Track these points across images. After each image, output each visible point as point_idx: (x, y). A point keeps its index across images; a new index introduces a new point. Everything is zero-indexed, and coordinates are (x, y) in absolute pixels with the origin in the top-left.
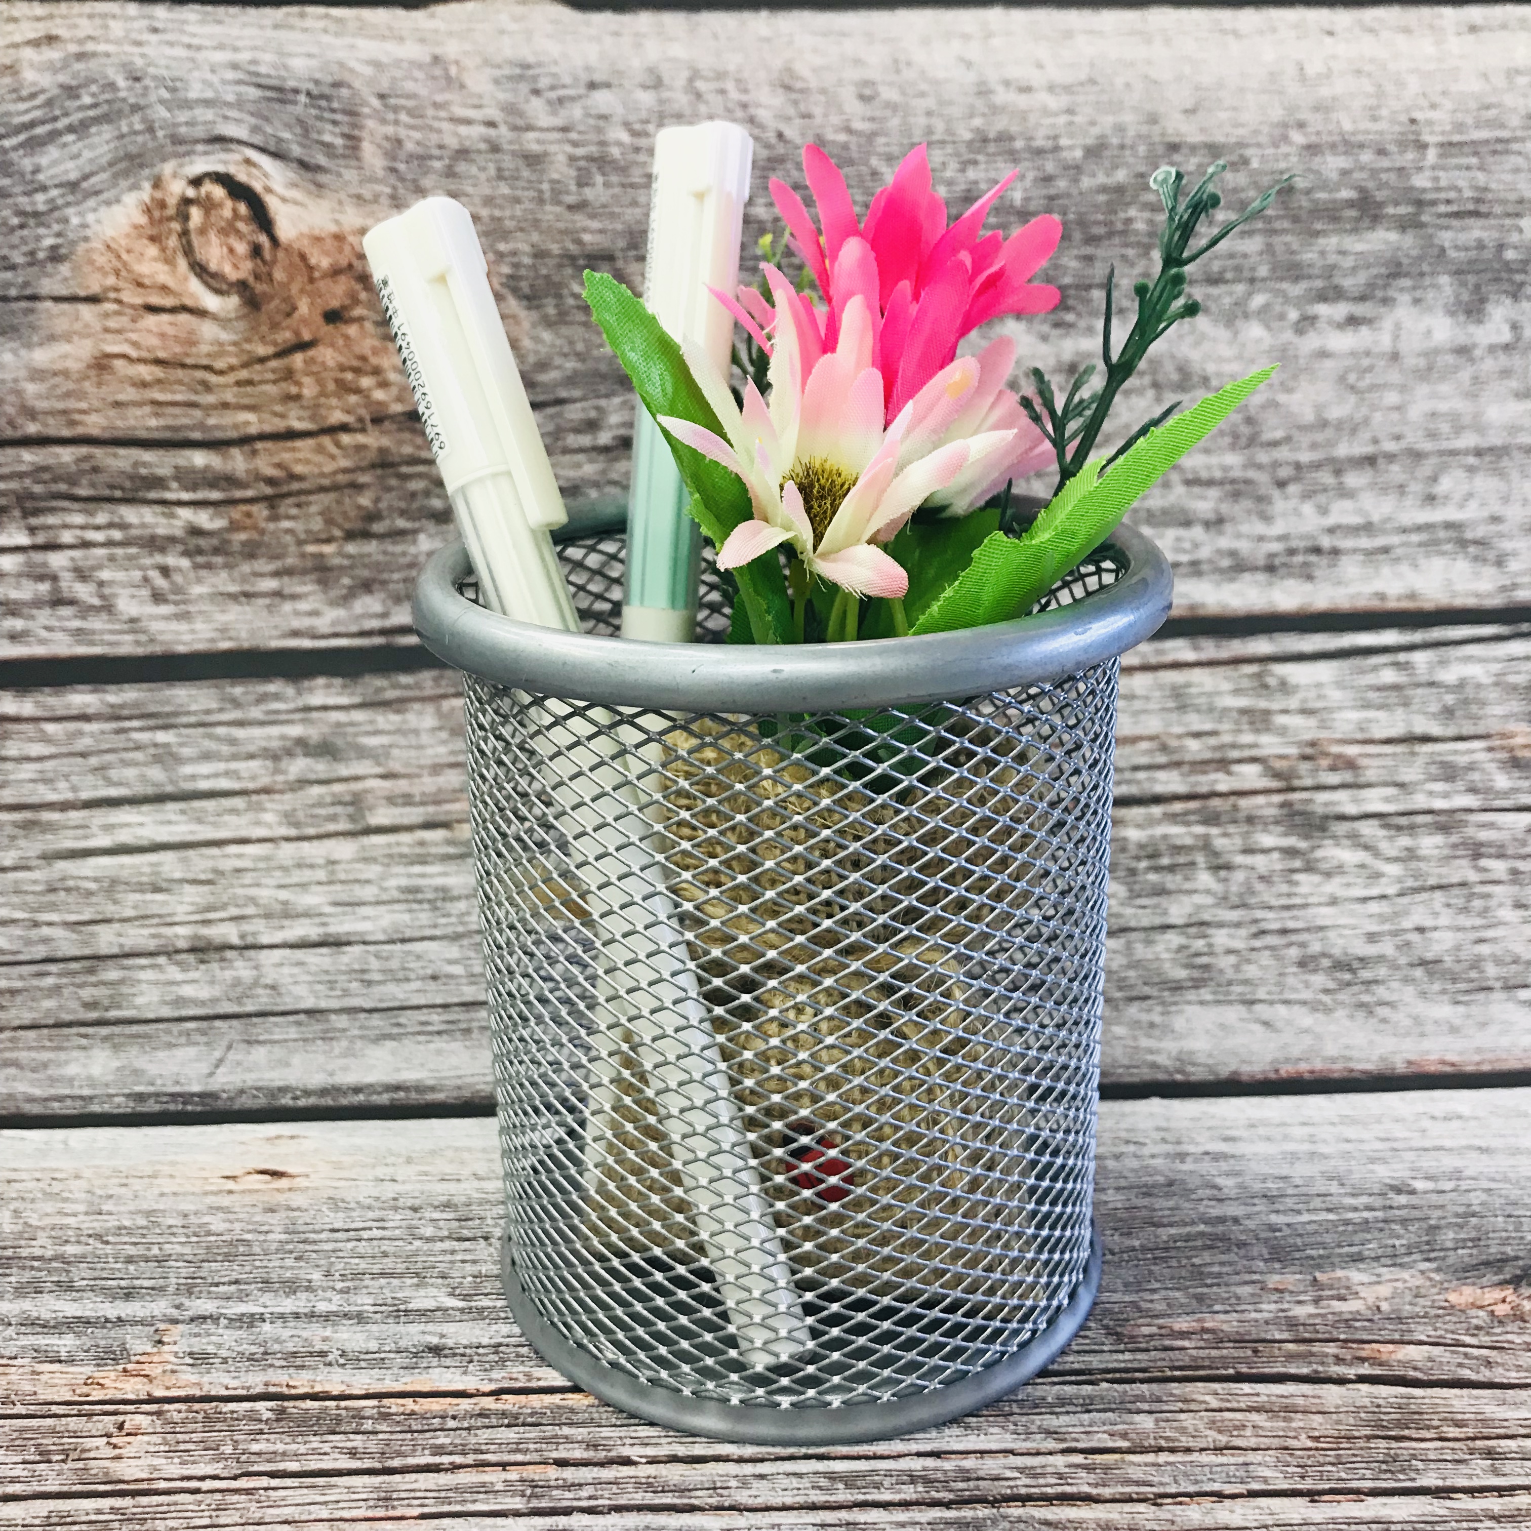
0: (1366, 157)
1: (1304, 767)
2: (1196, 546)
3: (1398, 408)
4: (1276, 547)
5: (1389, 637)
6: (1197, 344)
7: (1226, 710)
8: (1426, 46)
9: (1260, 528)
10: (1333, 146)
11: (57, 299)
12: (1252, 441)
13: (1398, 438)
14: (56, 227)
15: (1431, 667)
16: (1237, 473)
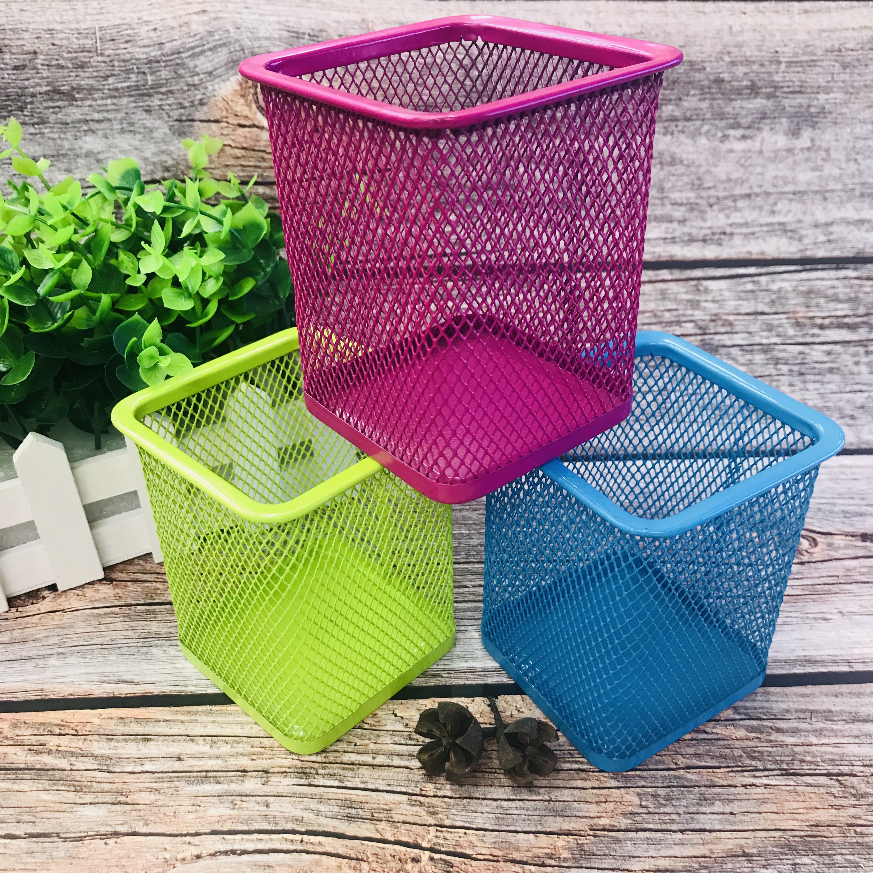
0: (756, 67)
1: (712, 324)
2: (674, 230)
3: (761, 174)
4: (708, 232)
5: (752, 270)
6: (679, 146)
7: (682, 300)
8: (784, 19)
9: (701, 224)
10: (742, 62)
11: (201, 121)
12: (700, 187)
13: (760, 186)
14: (202, 91)
15: (768, 283)
16: (692, 200)
